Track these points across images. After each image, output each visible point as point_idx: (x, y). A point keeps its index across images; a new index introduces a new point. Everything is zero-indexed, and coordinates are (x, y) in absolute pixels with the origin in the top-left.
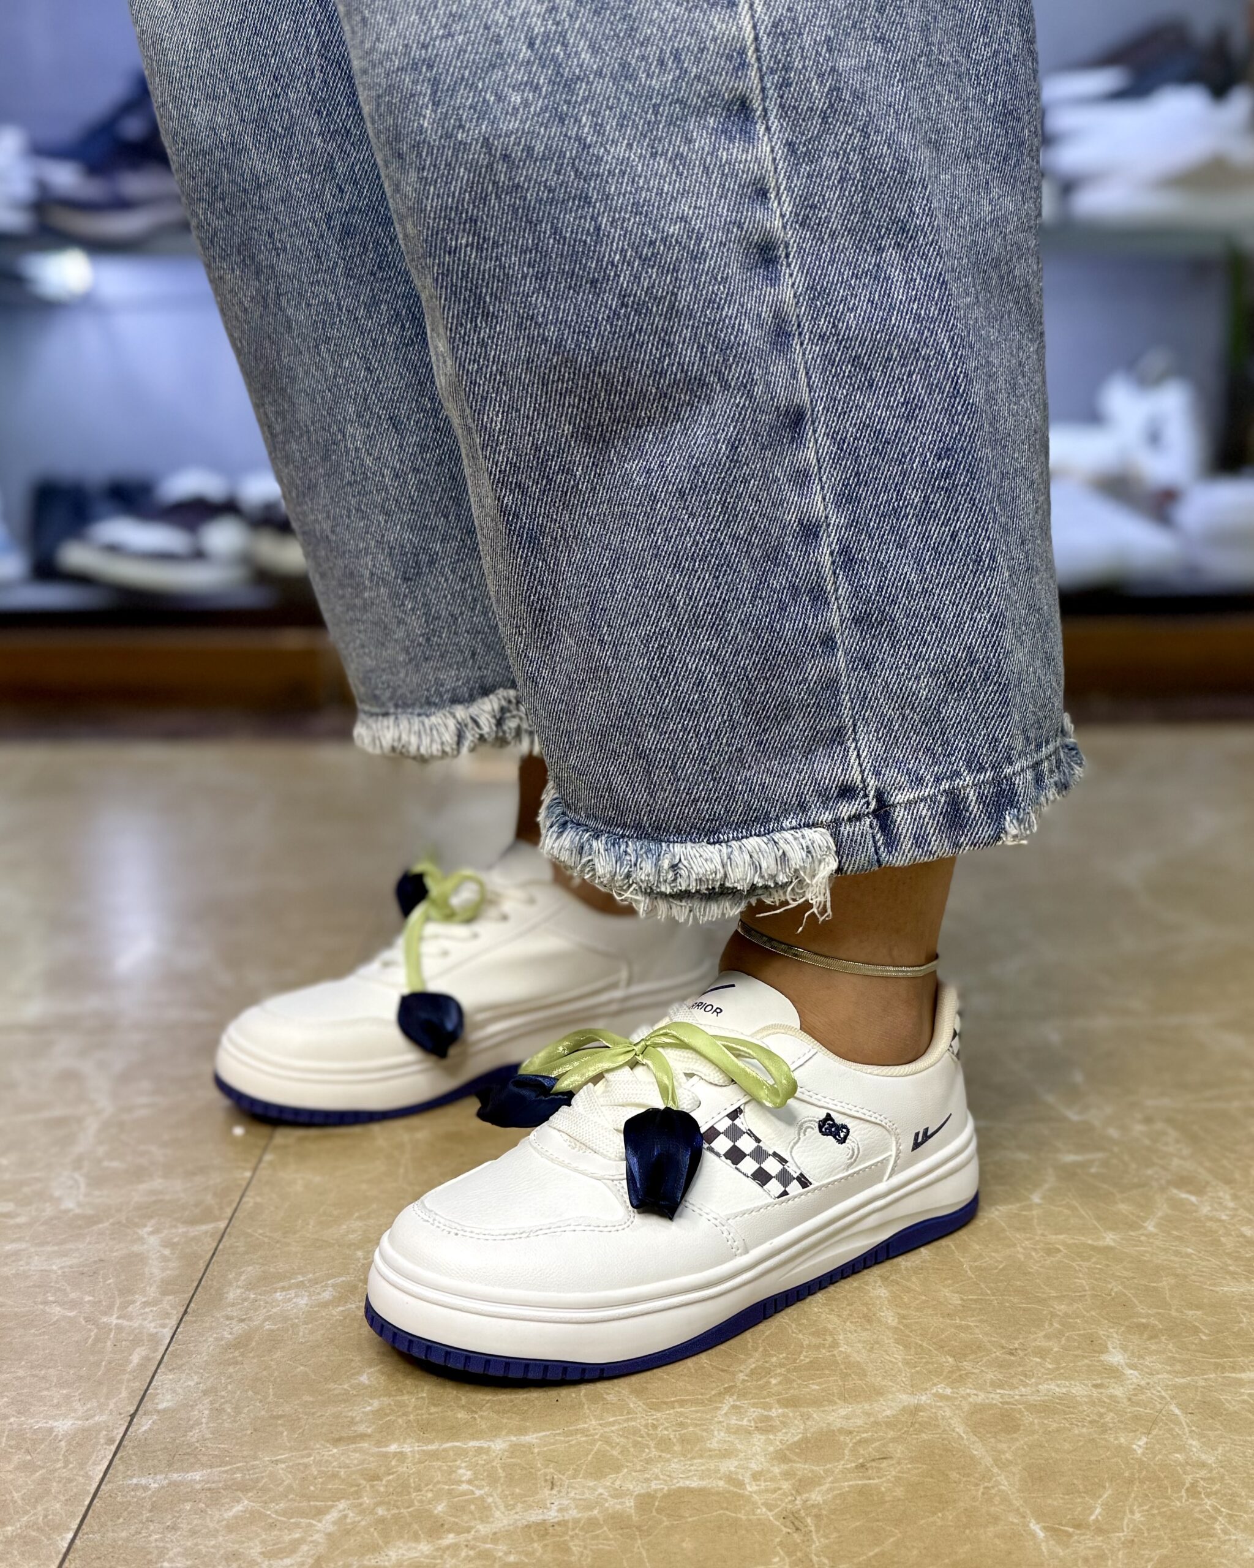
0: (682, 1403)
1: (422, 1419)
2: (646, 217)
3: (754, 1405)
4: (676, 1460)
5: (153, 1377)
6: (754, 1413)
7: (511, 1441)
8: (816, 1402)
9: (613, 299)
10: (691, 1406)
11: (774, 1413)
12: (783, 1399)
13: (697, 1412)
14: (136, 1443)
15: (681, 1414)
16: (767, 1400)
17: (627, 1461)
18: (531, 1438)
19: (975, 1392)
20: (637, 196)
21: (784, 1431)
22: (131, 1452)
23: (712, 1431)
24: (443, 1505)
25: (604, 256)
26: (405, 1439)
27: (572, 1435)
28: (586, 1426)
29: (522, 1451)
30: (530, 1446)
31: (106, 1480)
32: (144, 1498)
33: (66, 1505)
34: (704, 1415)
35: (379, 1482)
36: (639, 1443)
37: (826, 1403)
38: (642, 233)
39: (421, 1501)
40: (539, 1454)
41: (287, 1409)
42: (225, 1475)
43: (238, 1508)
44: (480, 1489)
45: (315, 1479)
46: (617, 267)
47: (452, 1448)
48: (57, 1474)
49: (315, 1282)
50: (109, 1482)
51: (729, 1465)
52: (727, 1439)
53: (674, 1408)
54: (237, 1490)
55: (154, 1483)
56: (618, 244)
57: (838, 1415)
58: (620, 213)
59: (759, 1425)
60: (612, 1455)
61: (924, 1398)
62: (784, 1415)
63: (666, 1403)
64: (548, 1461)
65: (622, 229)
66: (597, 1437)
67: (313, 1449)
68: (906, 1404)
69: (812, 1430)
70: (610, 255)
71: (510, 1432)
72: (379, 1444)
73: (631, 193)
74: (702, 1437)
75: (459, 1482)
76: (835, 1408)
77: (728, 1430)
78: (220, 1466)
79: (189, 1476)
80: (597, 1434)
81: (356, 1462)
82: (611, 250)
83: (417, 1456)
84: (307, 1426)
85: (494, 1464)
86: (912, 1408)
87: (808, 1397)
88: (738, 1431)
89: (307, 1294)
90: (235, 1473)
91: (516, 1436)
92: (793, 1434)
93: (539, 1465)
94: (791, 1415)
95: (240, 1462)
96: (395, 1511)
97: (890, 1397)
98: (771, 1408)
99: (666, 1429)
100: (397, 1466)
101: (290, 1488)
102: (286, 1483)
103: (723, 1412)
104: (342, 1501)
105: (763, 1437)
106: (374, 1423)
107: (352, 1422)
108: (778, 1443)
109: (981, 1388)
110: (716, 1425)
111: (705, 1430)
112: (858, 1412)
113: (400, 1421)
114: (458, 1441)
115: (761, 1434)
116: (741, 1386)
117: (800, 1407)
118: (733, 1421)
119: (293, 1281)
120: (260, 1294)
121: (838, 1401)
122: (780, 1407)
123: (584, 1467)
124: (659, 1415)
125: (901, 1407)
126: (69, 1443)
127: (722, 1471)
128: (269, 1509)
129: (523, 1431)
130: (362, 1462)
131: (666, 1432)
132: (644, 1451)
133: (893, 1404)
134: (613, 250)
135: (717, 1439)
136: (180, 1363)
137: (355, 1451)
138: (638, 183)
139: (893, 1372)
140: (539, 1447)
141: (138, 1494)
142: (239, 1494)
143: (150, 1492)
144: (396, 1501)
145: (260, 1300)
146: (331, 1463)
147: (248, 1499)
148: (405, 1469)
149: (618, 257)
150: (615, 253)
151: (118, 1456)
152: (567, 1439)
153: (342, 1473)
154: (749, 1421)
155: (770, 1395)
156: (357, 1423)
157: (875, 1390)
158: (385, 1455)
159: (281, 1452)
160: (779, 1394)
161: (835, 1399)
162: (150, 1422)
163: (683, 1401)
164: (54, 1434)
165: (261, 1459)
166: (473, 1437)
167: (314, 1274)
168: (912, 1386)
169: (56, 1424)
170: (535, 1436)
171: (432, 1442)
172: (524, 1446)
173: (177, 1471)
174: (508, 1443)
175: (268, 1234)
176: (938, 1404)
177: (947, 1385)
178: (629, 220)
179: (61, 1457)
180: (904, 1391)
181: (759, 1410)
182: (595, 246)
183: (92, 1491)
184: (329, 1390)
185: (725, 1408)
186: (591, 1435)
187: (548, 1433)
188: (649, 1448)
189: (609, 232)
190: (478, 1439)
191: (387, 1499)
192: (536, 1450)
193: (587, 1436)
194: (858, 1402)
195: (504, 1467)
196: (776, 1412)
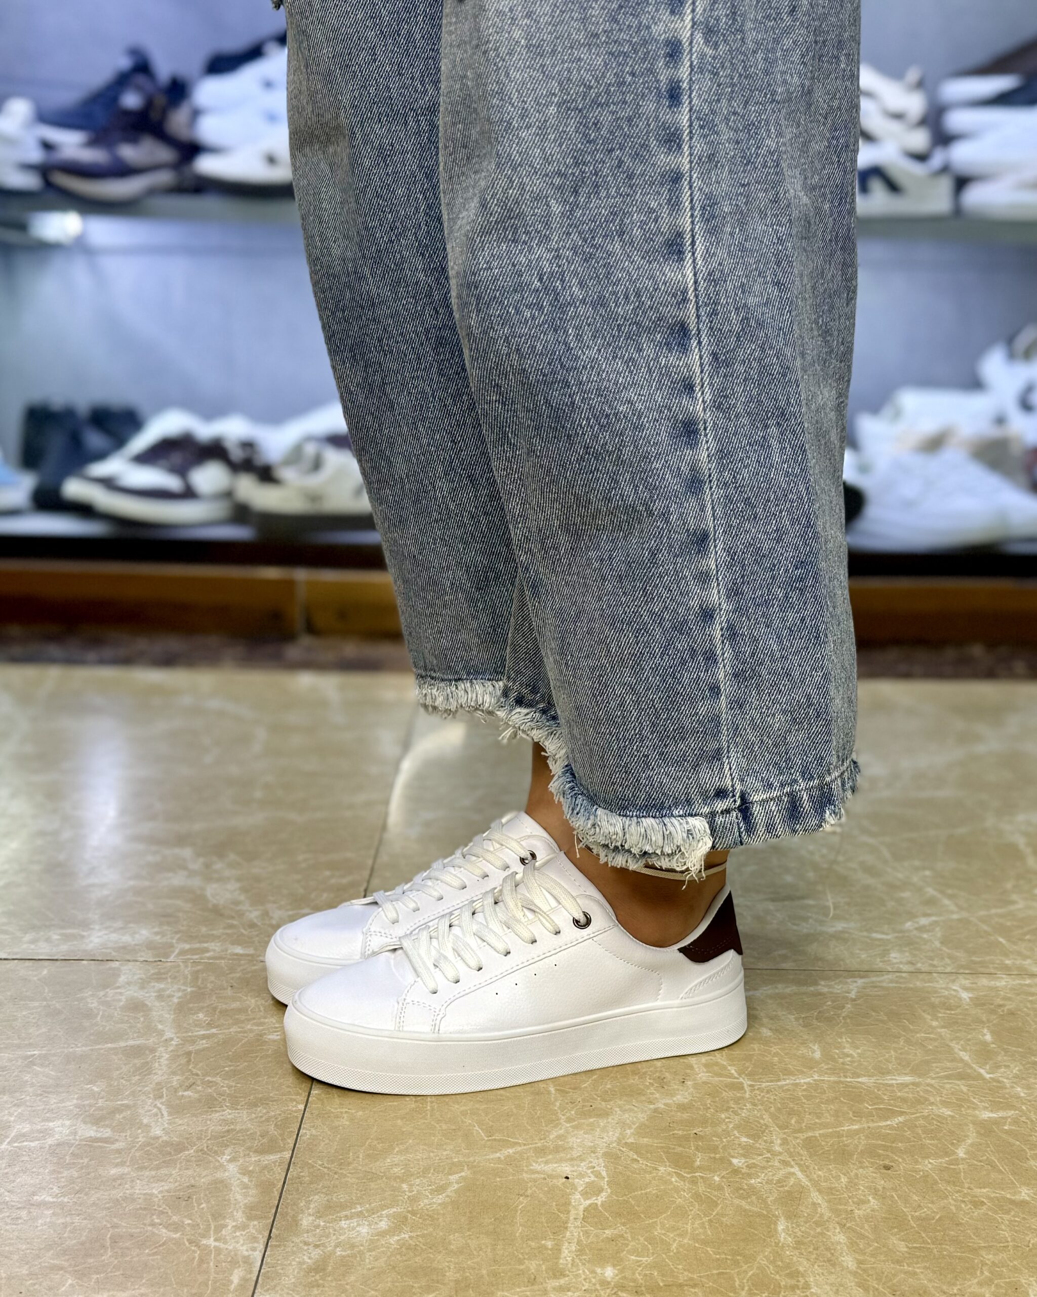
2: (605, 398)
9: (581, 449)
20: (600, 384)
25: (576, 421)
38: (601, 409)
46: (584, 429)
56: (585, 414)
58: (588, 394)
65: (588, 405)
70: (579, 420)
73: (596, 381)
82: (581, 417)
120: (329, 1222)
134: (582, 418)
138: (602, 375)
145: (329, 1227)
149: (584, 422)
150: (583, 420)
178: (594, 399)
182: (571, 414)
189: (580, 406)
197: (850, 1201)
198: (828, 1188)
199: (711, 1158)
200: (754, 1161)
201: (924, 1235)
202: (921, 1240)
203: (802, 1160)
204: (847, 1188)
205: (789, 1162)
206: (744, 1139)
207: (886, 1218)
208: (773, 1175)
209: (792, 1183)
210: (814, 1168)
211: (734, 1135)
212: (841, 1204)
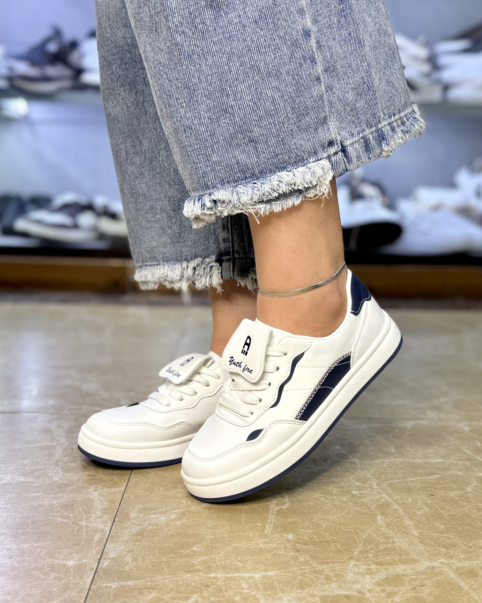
0: (333, 562)
1: (223, 565)
3: (363, 564)
4: (334, 584)
5: (105, 545)
6: (364, 567)
7: (262, 574)
8: (390, 564)
10: (337, 564)
11: (372, 567)
12: (375, 562)
13: (340, 566)
14: (103, 571)
15: (333, 566)
16: (369, 562)
17: (313, 583)
18: (270, 573)
19: (457, 562)
21: (378, 574)
22: (101, 574)
23: (348, 573)
24: (238, 597)
26: (217, 572)
27: (288, 573)
28: (293, 569)
29: (268, 578)
30: (271, 576)
31: (93, 584)
32: (111, 591)
33: (77, 593)
34: (343, 567)
35: (209, 588)
36: (317, 577)
37: (394, 564)
39: (228, 595)
40: (275, 579)
41: (165, 559)
42: (143, 583)
43: (151, 596)
44: (252, 592)
45: (182, 586)
47: (238, 576)
48: (71, 582)
49: (167, 511)
50: (94, 585)
51: (358, 586)
52: (354, 576)
53: (329, 564)
54: (149, 589)
55: (114, 585)
57: (400, 569)
59: (367, 572)
60: (307, 581)
61: (435, 564)
62: (377, 568)
63: (325, 562)
64: (279, 583)
66: (298, 574)
67: (179, 574)
68: (428, 566)
69: (390, 574)
71: (261, 571)
72: (206, 573)
74: (344, 575)
75: (244, 589)
76: (398, 566)
77: (354, 573)
78: (141, 580)
79: (128, 583)
80: (298, 573)
81: (198, 580)
83: (224, 579)
84: (174, 566)
85: (257, 582)
86: (431, 567)
87: (386, 562)
88: (358, 573)
89: (164, 516)
90: (147, 583)
91: (264, 572)
92: (383, 575)
93: (276, 584)
94: (380, 568)
95: (149, 579)
96: (218, 599)
97: (421, 563)
98: (371, 566)
99: (327, 572)
100: (216, 582)
101: (172, 589)
102: (169, 587)
103: (351, 566)
104: (195, 594)
105: (370, 577)
106: (203, 565)
107: (193, 565)
108: (376, 579)
109: (459, 561)
110: (349, 571)
111: (344, 573)
112: (409, 568)
113: (213, 565)
114: (240, 573)
115: (369, 575)
116: (356, 557)
117: (383, 565)
118: (356, 570)
119: (157, 511)
120: (145, 515)
121: (399, 564)
122: (375, 565)
123: (295, 585)
124: (323, 566)
125: (426, 567)
126: (74, 570)
127: (355, 588)
128: (165, 597)
129: (266, 570)
130: (200, 580)
131: (328, 573)
132: (320, 580)
133: (423, 566)
135: (350, 576)
136: (116, 540)
137: (197, 576)
139: (421, 554)
140: (275, 577)
141: (107, 589)
142: (150, 590)
143: (112, 589)
144: (218, 595)
145: (145, 517)
146: (187, 580)
147: (155, 592)
148: (219, 583)
151: (96, 575)
152: (286, 574)
153: (193, 584)
154: (363, 570)
155: (369, 560)
156: (196, 565)
157: (414, 560)
158: (210, 578)
159: (165, 575)
160: (373, 560)
161: (398, 563)
162: (107, 562)
163: (332, 561)
164: (67, 566)
165: (157, 577)
166: (246, 572)
167: (166, 508)
168: (430, 559)
169: (67, 562)
170: (272, 572)
171: (229, 573)
172: (268, 576)
173: (122, 581)
174: (262, 575)
175: (143, 493)
176: (443, 566)
177: (445, 559)
179: (72, 575)
180: (427, 561)
181: (366, 566)
183: (88, 588)
184: (181, 553)
185: (352, 565)
186: (296, 573)
187: (278, 572)
188: (322, 579)
190: (248, 573)
191: (214, 594)
192: (274, 578)
193: (294, 573)
194: (408, 564)
195: (261, 584)
196: (373, 567)
197: (414, 508)
198: (402, 503)
199: (341, 491)
200: (363, 492)
201: (453, 522)
202: (452, 524)
203: (388, 492)
204: (412, 503)
205: (381, 492)
206: (357, 484)
207: (433, 515)
208: (374, 498)
209: (383, 501)
210: (394, 495)
211: (352, 482)
212: (409, 510)
